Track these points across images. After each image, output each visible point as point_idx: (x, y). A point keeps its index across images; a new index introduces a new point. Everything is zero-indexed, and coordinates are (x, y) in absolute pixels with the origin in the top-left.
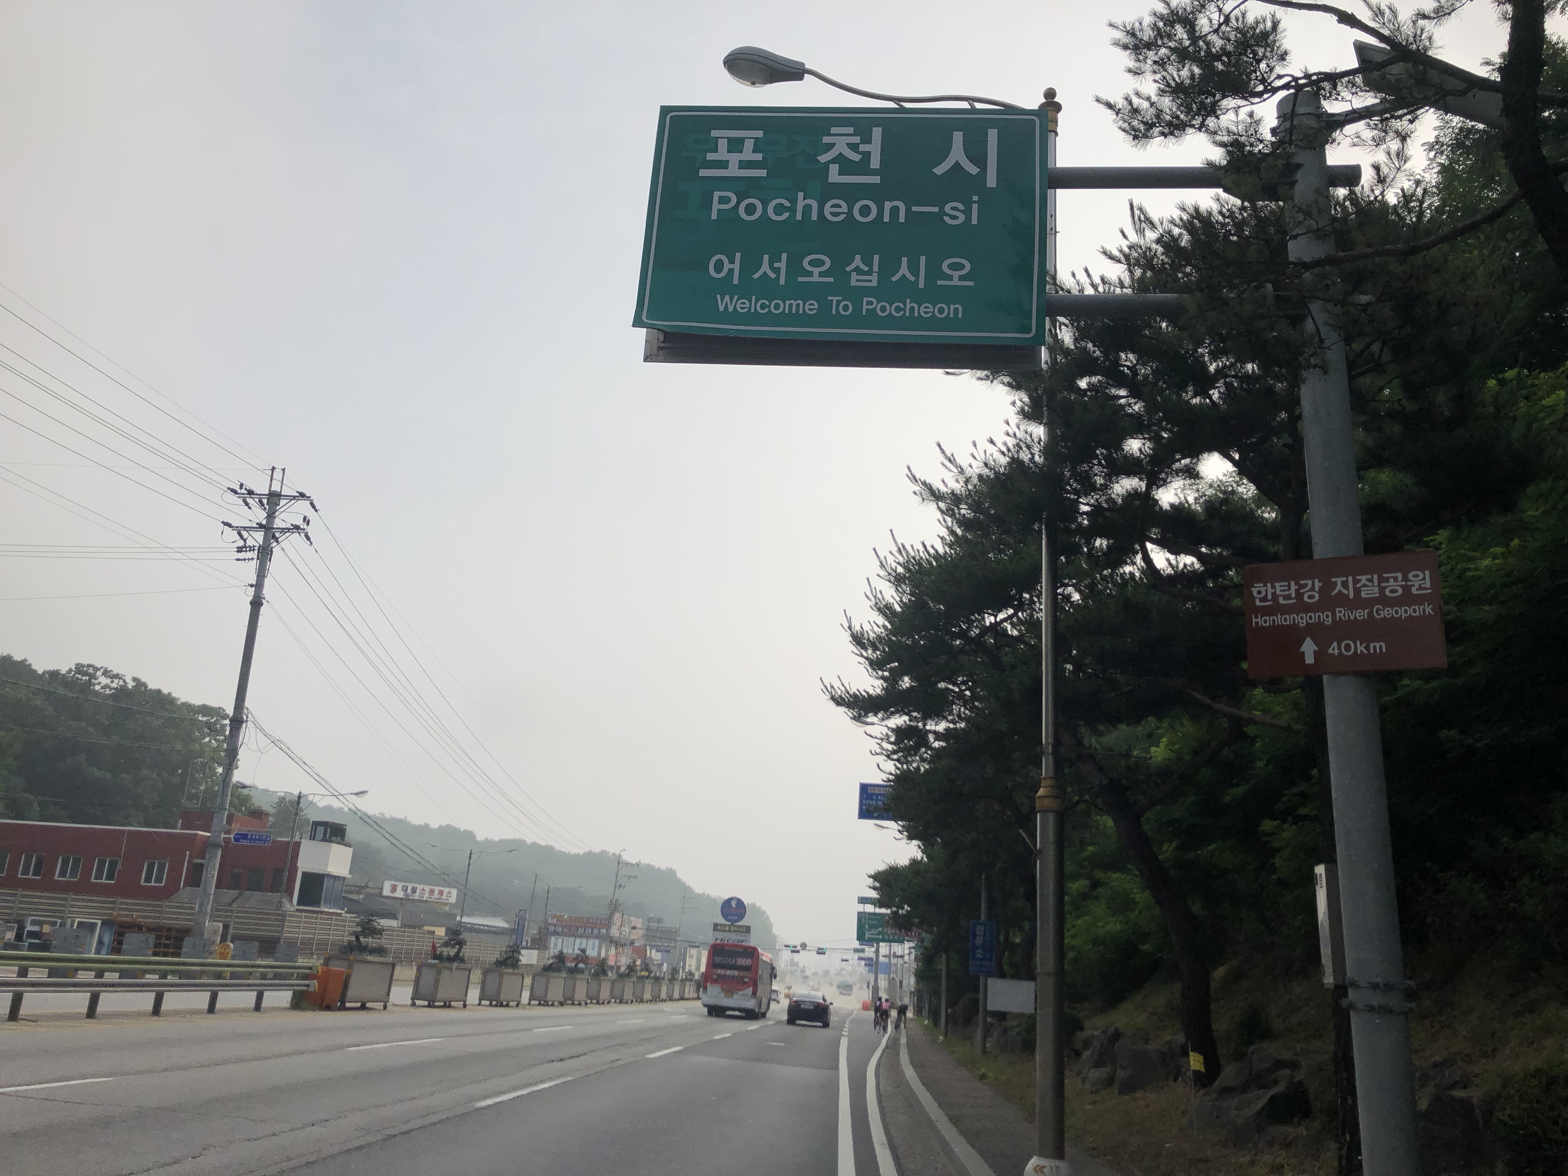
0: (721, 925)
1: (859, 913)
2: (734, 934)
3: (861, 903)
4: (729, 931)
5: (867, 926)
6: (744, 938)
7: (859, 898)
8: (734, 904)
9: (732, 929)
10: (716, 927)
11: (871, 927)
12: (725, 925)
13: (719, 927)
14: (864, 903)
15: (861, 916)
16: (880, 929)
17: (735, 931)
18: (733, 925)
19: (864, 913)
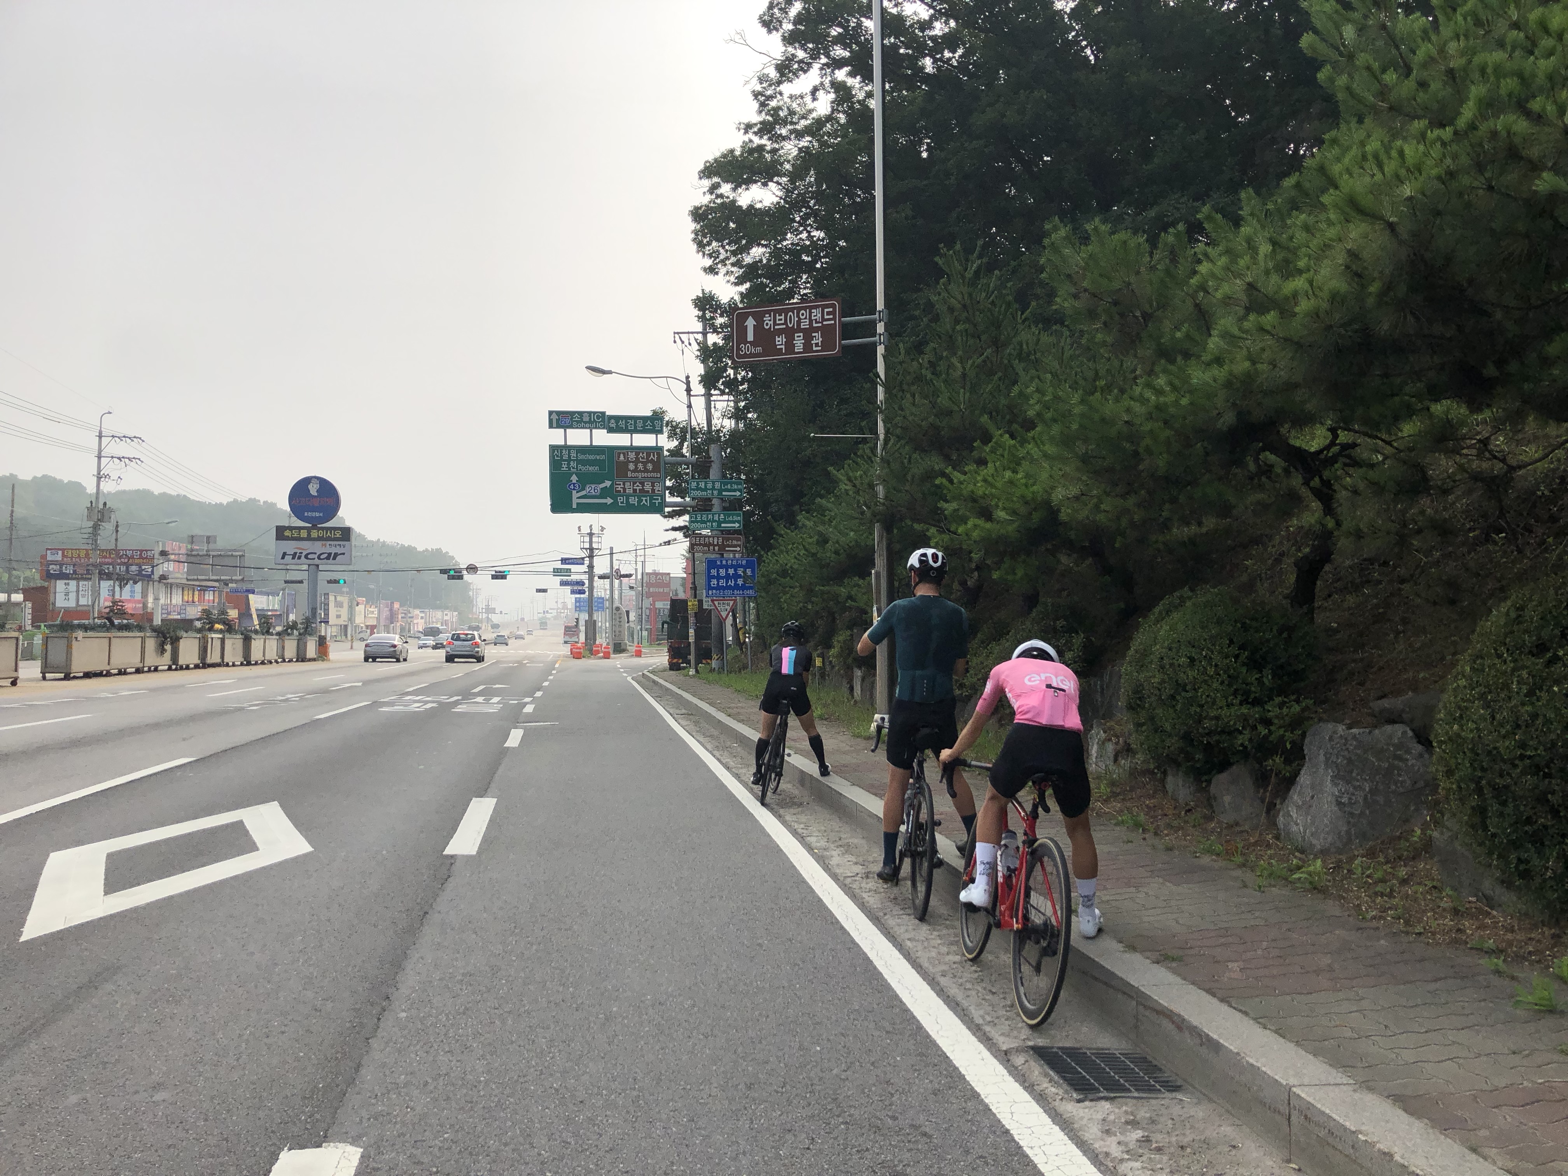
0: (291, 528)
1: (553, 448)
2: (319, 543)
3: (559, 426)
4: (309, 538)
5: (574, 479)
6: (338, 550)
7: (551, 413)
8: (313, 489)
9: (314, 534)
10: (281, 533)
11: (585, 480)
12: (300, 528)
13: (287, 533)
14: (565, 427)
15: (558, 455)
16: (608, 483)
17: (319, 539)
18: (314, 527)
19: (566, 447)
